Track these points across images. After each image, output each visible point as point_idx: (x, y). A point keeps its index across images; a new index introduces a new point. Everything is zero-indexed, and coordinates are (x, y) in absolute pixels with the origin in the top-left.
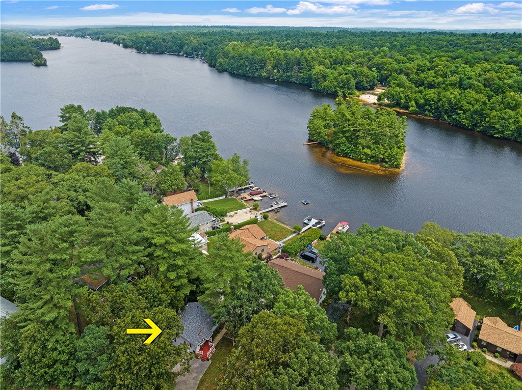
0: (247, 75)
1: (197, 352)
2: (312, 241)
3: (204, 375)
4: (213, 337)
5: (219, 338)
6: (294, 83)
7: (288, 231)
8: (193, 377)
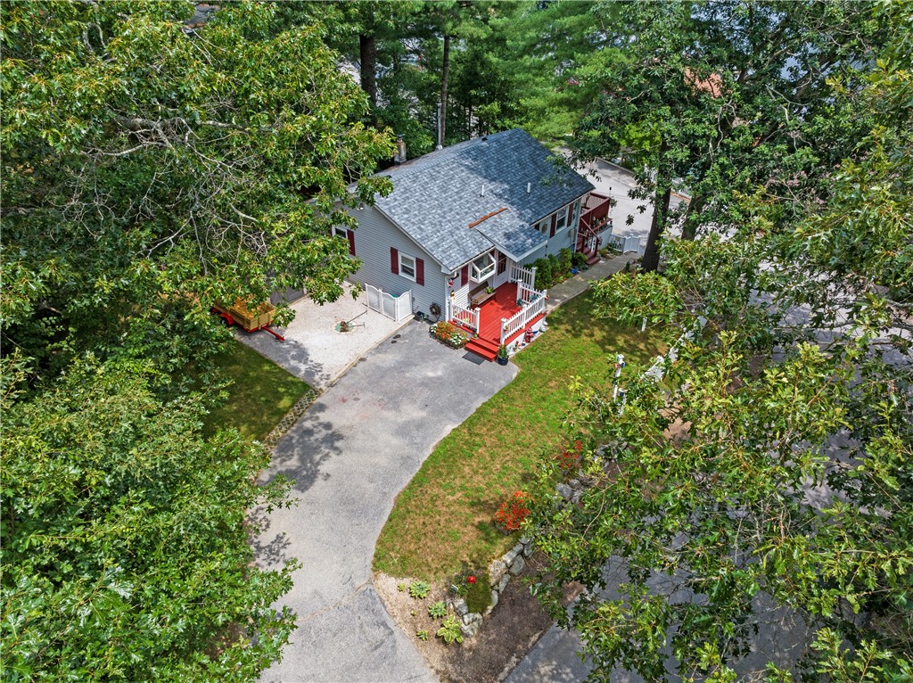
1: (448, 316)
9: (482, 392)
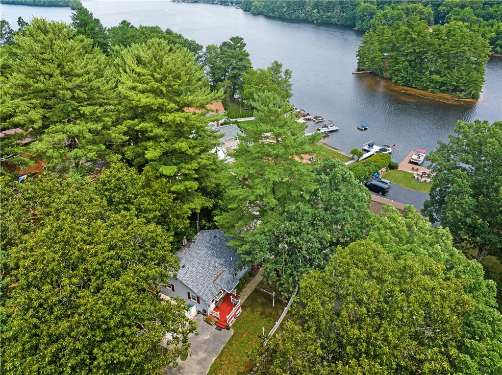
0: (283, 17)
1: (209, 313)
2: (380, 168)
3: (220, 356)
4: (239, 288)
5: (248, 291)
6: (335, 24)
7: (342, 157)
8: (199, 358)
9: (222, 343)
